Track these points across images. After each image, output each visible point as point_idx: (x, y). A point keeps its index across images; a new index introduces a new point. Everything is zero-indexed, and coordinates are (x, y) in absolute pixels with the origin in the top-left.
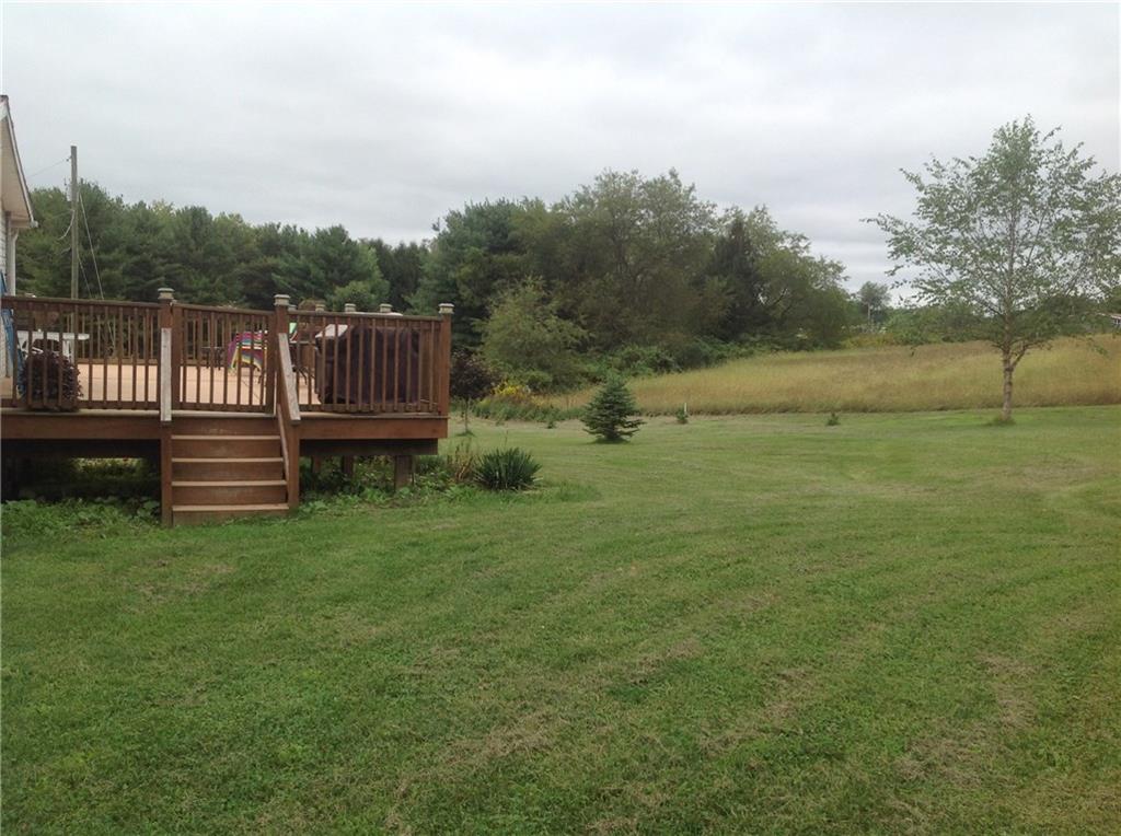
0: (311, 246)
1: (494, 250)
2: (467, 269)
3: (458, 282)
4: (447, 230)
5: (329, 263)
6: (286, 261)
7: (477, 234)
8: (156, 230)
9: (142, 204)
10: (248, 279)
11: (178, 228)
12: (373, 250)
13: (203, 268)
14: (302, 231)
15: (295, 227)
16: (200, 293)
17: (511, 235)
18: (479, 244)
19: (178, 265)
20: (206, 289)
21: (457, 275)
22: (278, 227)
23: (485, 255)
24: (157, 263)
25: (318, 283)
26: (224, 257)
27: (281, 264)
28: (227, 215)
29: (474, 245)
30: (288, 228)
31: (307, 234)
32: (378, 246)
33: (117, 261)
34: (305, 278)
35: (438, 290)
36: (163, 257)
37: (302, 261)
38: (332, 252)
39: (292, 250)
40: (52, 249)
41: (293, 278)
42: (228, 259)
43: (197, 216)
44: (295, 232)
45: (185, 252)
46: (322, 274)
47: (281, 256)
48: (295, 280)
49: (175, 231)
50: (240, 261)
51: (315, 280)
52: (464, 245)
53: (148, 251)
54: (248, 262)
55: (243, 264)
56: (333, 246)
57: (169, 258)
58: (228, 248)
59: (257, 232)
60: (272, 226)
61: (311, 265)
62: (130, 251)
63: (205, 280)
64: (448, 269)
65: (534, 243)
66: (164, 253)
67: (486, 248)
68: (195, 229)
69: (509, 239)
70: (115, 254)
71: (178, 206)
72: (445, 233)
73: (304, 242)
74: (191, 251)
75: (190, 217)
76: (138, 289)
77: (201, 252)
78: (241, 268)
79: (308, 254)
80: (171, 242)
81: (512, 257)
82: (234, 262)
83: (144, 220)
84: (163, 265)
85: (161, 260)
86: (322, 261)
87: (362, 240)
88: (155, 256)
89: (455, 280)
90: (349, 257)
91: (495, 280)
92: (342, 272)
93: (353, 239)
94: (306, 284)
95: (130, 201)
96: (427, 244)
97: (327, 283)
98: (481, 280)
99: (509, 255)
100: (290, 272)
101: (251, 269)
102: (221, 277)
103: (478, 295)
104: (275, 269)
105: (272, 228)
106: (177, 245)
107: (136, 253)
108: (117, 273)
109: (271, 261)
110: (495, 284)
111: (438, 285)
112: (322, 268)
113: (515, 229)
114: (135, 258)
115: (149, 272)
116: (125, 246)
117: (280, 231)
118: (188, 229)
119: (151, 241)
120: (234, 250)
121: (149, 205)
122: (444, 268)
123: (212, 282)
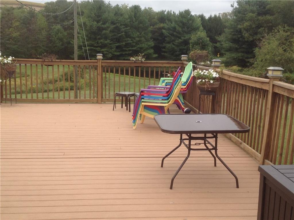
0: (177, 19)
1: (259, 14)
2: (246, 24)
3: (242, 30)
4: (237, 6)
5: (184, 25)
6: (168, 25)
7: (251, 8)
8: (122, 15)
9: (118, 5)
10: (153, 32)
11: (129, 14)
12: (200, 19)
13: (137, 29)
14: (174, 12)
15: (171, 11)
16: (136, 38)
17: (268, 7)
18: (253, 12)
19: (129, 28)
20: (138, 37)
21: (242, 27)
22: (165, 11)
23: (256, 17)
24: (122, 27)
25: (179, 32)
26: (145, 24)
27: (165, 25)
28: (147, 8)
29: (250, 13)
30: (168, 12)
31: (175, 14)
32: (202, 17)
33: (108, 27)
34: (174, 31)
35: (232, 34)
36: (124, 25)
37: (173, 25)
38: (184, 20)
39: (170, 20)
40: (87, 23)
41: (170, 31)
42: (147, 25)
43: (136, 8)
44: (171, 13)
45: (132, 23)
46: (180, 29)
47: (166, 23)
48: (171, 32)
49: (128, 14)
50: (151, 25)
51: (178, 32)
52: (245, 13)
53: (118, 23)
54: (153, 26)
55: (152, 27)
56: (185, 18)
57: (126, 25)
58: (147, 21)
59: (157, 14)
60: (163, 11)
61: (177, 26)
62: (113, 23)
63: (138, 33)
64: (238, 24)
65: (279, 10)
66: (124, 23)
67: (256, 14)
68: (135, 14)
69: (266, 9)
70: (107, 25)
71: (130, 6)
72: (236, 8)
73: (174, 17)
74: (134, 22)
75: (134, 9)
76: (115, 37)
77: (137, 23)
78: (151, 28)
79: (176, 22)
80: (127, 19)
81: (268, 17)
82: (148, 26)
83: (118, 11)
84: (124, 28)
85: (123, 26)
86: (181, 24)
87: (196, 15)
88: (121, 25)
89: (240, 29)
90: (191, 22)
91: (260, 28)
92: (188, 28)
93: (193, 14)
94: (175, 33)
95: (113, 5)
96: (220, 15)
97: (182, 33)
98: (253, 28)
99: (267, 16)
100: (169, 29)
101: (155, 28)
102: (144, 32)
103: (251, 35)
104: (163, 28)
105: (163, 12)
106: (129, 20)
107: (114, 24)
108: (108, 32)
109: (162, 25)
110: (260, 30)
111: (233, 32)
112: (180, 27)
113: (270, 4)
114: (114, 26)
115: (119, 31)
116: (110, 21)
117: (166, 13)
118: (133, 14)
119: (119, 19)
120: (149, 21)
121: (120, 5)
122: (236, 24)
123: (140, 34)
